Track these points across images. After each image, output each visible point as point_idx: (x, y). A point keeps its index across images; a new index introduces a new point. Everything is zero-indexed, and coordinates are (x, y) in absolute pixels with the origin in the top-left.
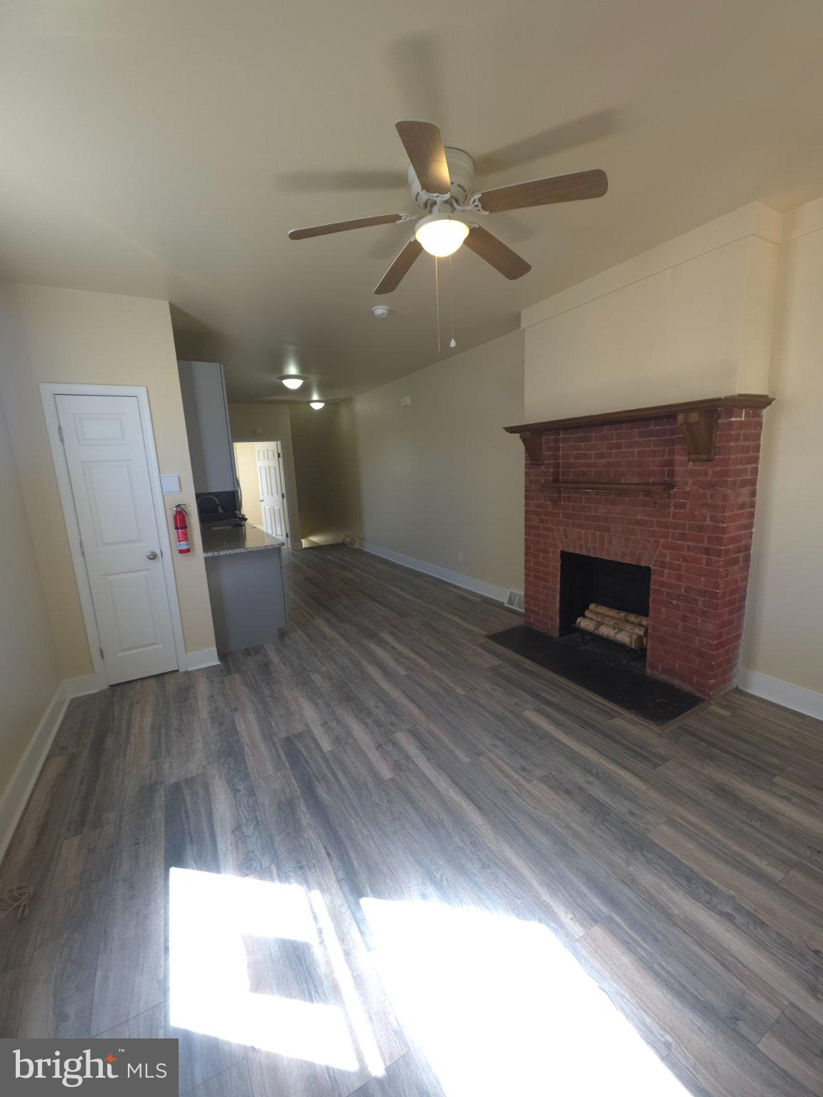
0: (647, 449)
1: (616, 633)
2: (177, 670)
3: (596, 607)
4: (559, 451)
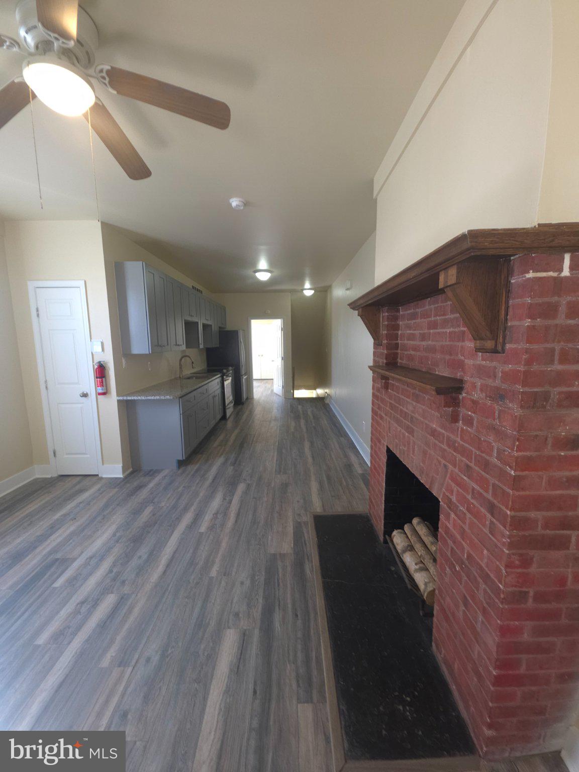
0: (456, 330)
1: (416, 571)
2: (98, 475)
3: (418, 523)
4: (398, 330)
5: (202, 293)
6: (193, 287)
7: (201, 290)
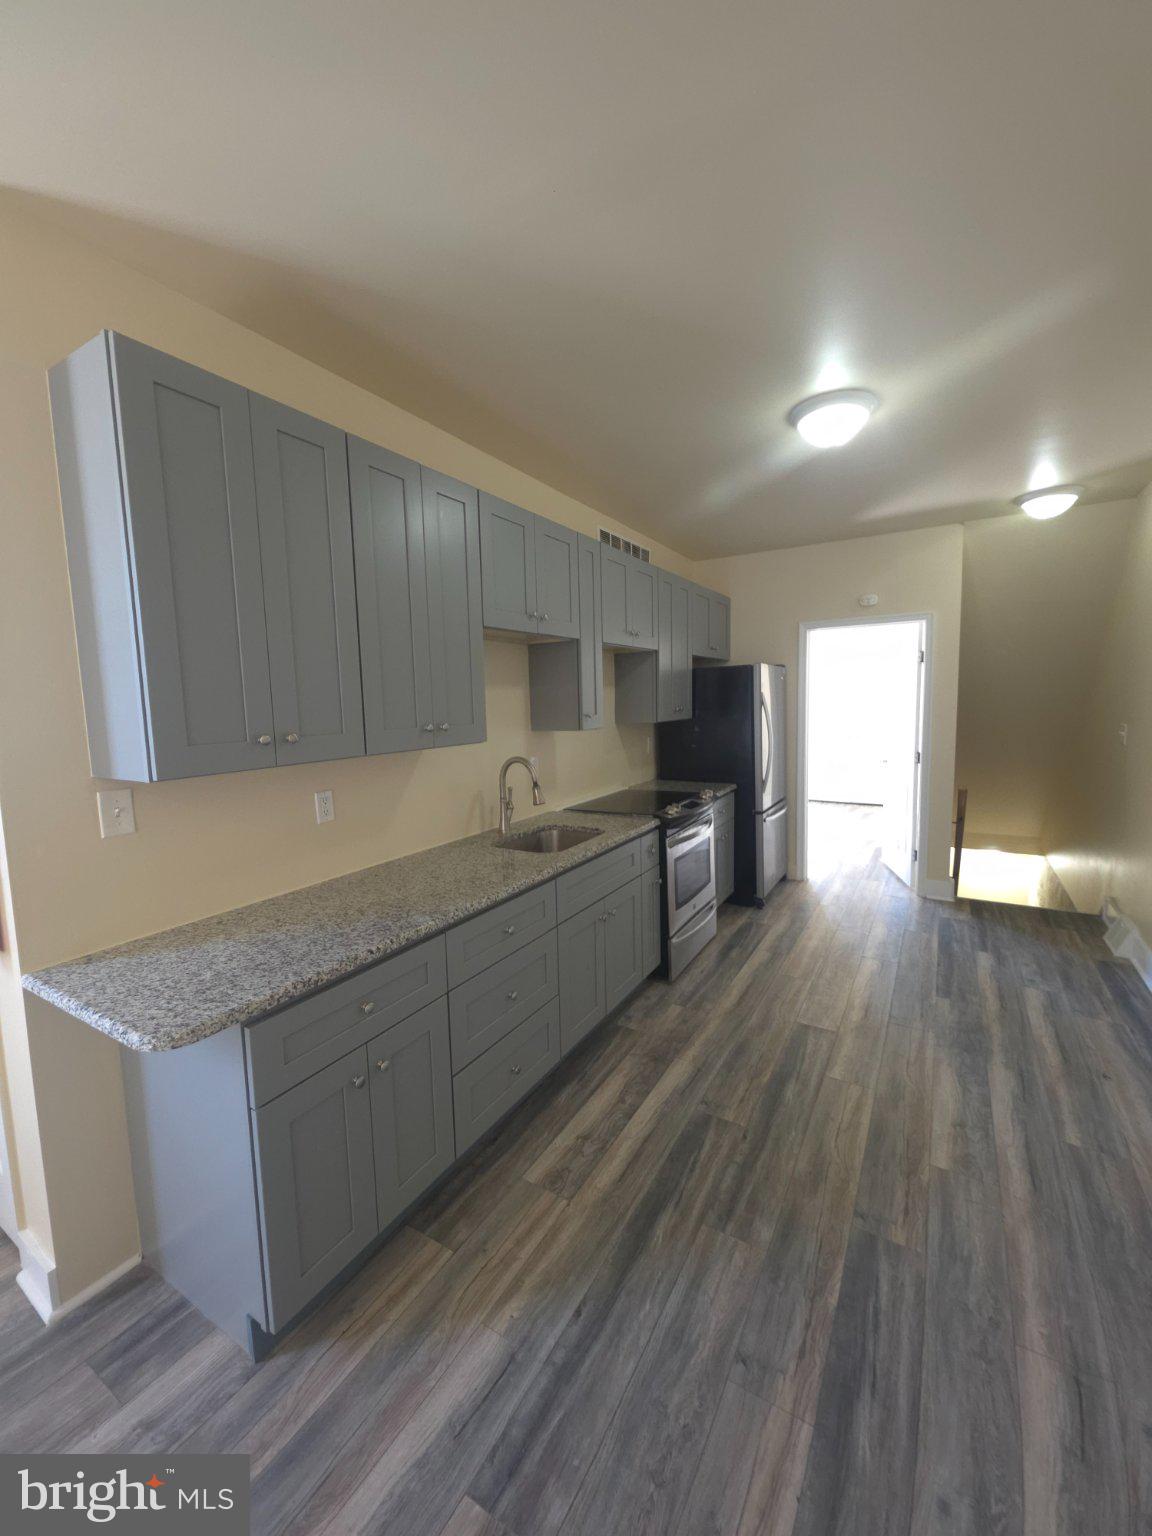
5: (646, 559)
6: (605, 535)
7: (642, 547)
